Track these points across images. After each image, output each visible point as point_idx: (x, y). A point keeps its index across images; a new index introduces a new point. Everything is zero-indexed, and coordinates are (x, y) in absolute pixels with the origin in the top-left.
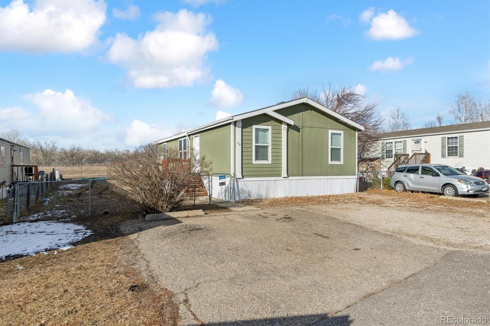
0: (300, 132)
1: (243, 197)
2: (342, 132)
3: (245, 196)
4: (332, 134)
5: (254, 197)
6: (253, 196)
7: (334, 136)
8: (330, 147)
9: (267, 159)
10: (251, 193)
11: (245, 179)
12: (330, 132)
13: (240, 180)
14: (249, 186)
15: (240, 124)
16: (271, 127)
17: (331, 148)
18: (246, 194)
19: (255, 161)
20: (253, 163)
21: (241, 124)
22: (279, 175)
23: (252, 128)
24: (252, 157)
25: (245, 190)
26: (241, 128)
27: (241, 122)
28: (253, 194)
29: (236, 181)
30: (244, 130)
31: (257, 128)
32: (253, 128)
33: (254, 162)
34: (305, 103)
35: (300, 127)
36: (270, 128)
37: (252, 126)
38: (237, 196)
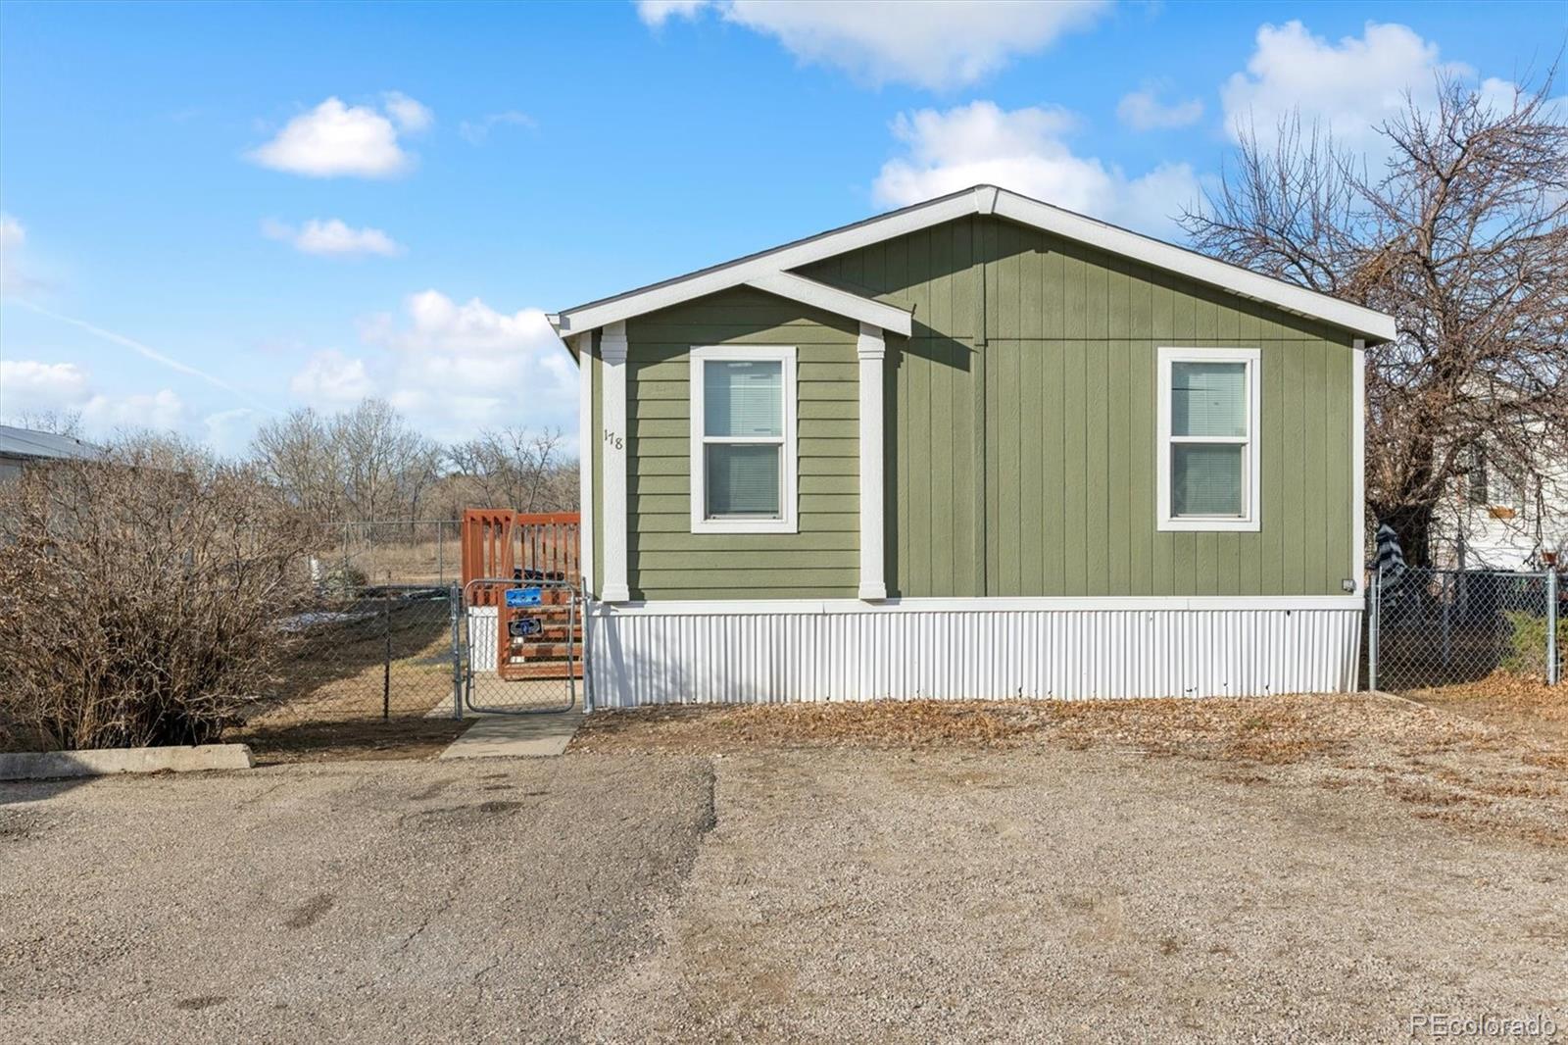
0: (967, 369)
1: (644, 694)
2: (1250, 356)
3: (658, 688)
4: (1180, 369)
5: (704, 696)
6: (699, 688)
7: (1194, 381)
8: (1165, 439)
9: (773, 511)
10: (688, 675)
11: (652, 607)
12: (1167, 357)
13: (622, 611)
14: (673, 640)
15: (618, 345)
16: (793, 349)
17: (1175, 447)
18: (659, 679)
19: (706, 518)
20: (693, 531)
21: (625, 346)
22: (846, 589)
23: (688, 362)
24: (688, 502)
25: (654, 658)
26: (624, 365)
27: (625, 338)
28: (699, 680)
29: (604, 616)
30: (643, 374)
31: (711, 358)
32: (692, 360)
33: (698, 523)
34: (985, 216)
35: (969, 344)
36: (786, 355)
37: (688, 351)
38: (613, 689)
